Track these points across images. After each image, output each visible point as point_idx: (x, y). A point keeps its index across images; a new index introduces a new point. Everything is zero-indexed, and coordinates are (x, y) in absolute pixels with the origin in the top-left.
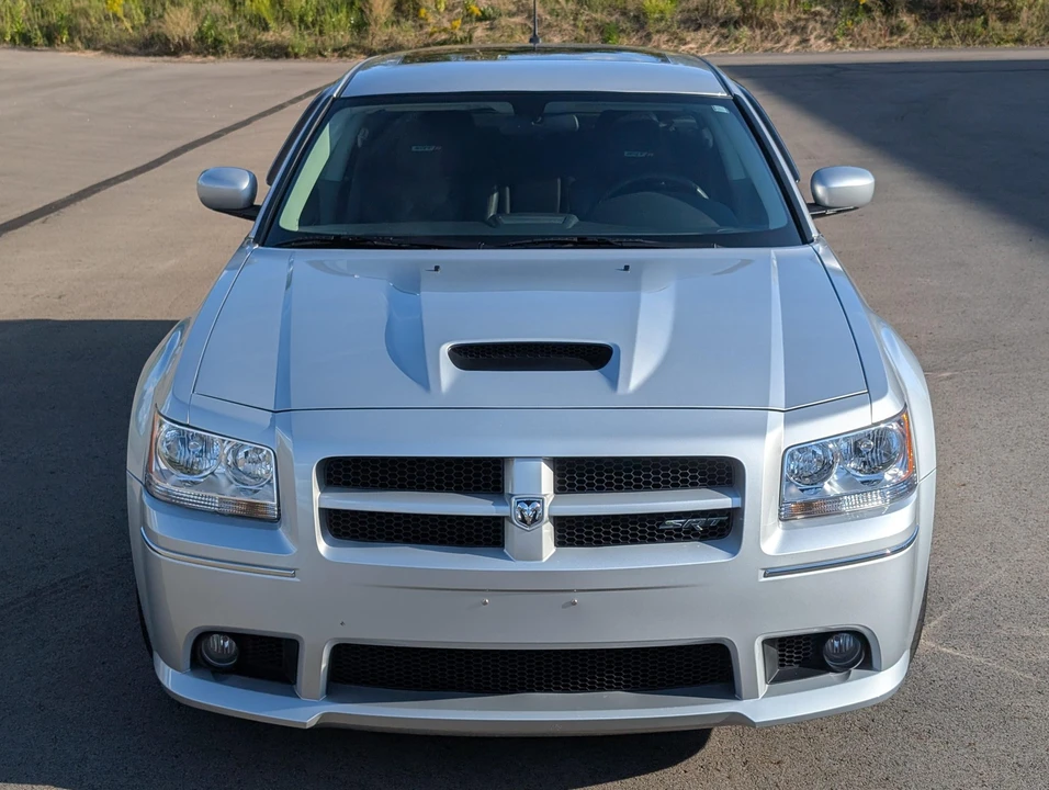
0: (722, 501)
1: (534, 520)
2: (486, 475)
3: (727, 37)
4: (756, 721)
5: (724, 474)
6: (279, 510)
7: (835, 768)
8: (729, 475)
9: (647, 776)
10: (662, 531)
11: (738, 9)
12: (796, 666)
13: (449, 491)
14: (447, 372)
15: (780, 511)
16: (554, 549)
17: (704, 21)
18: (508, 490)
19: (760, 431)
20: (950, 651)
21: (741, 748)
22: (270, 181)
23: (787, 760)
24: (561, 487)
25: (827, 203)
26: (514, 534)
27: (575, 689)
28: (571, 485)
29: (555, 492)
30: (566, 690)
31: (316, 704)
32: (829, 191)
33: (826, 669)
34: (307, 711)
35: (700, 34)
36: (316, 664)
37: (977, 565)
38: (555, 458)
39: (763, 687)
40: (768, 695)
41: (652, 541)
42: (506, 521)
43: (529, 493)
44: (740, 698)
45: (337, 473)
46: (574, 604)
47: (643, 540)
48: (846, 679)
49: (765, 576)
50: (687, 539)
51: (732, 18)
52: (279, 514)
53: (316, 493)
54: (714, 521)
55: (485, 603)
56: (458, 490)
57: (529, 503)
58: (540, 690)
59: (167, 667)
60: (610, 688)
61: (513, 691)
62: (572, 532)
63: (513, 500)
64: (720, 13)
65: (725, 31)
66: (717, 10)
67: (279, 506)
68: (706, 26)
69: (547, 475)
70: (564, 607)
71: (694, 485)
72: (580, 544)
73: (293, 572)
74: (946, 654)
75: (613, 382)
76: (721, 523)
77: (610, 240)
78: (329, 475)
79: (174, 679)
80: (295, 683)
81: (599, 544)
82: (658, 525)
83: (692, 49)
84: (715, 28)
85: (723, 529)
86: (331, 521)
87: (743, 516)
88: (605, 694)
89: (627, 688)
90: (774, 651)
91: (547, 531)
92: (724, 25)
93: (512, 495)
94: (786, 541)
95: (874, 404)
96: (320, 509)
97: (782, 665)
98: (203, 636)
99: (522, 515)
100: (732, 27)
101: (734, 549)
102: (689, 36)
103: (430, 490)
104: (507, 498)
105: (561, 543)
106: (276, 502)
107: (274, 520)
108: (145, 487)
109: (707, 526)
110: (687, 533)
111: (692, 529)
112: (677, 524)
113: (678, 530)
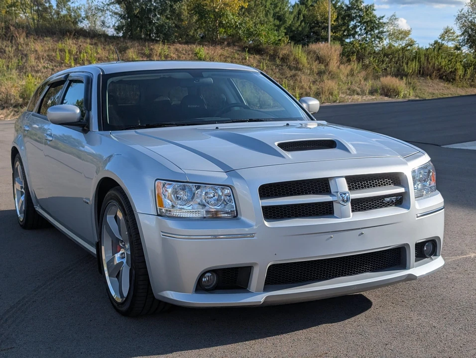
0: (402, 189)
2: (322, 185)
3: (18, 112)
4: (417, 276)
8: (399, 180)
10: (384, 203)
11: (21, 100)
13: (310, 194)
15: (415, 194)
16: (351, 213)
17: (6, 105)
18: (333, 190)
24: (351, 188)
26: (336, 206)
27: (354, 274)
28: (353, 187)
30: (351, 275)
31: (261, 294)
34: (257, 297)
35: (5, 111)
39: (414, 264)
40: (416, 266)
41: (381, 207)
42: (334, 204)
43: (343, 190)
44: (409, 268)
45: (267, 191)
46: (363, 233)
48: (432, 259)
49: (417, 217)
50: (391, 206)
51: (18, 104)
52: (237, 213)
53: (260, 201)
54: (398, 197)
55: (331, 237)
56: (314, 193)
58: (342, 275)
62: (359, 205)
63: (338, 194)
64: (12, 102)
65: (16, 109)
66: (11, 100)
68: (7, 107)
69: (345, 183)
70: (359, 235)
73: (254, 235)
76: (400, 199)
80: (247, 287)
81: (365, 209)
82: (383, 201)
83: (2, 117)
84: (11, 108)
85: (400, 201)
87: (409, 194)
89: (371, 271)
91: (349, 206)
92: (15, 107)
94: (419, 204)
96: (263, 207)
99: (343, 199)
100: (20, 108)
101: (409, 208)
103: (303, 194)
104: (335, 194)
105: (353, 211)
106: (235, 209)
107: (235, 216)
108: (158, 215)
109: (397, 200)
110: (391, 203)
111: (393, 201)
112: (388, 199)
113: (388, 202)
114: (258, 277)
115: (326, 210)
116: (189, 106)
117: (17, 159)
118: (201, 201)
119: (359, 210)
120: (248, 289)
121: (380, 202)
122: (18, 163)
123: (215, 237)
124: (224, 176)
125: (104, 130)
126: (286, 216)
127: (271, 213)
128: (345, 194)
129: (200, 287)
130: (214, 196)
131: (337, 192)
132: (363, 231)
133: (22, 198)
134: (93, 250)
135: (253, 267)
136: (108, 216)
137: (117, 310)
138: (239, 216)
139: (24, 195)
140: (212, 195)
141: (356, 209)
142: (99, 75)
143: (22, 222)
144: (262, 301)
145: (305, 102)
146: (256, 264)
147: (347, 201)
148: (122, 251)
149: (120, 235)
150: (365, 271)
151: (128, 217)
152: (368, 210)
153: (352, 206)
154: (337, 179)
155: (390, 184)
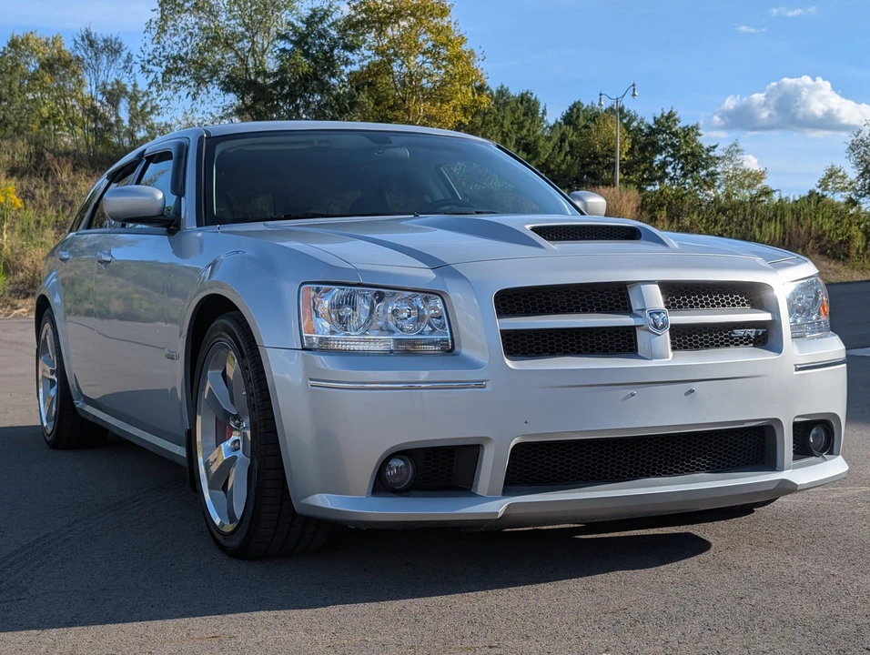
4: (798, 483)
6: (453, 341)
10: (733, 338)
13: (592, 312)
16: (672, 352)
17: (32, 290)
18: (636, 305)
27: (677, 473)
28: (674, 305)
29: (665, 307)
30: (671, 475)
31: (500, 499)
35: (29, 301)
41: (728, 345)
43: (656, 307)
45: (510, 301)
46: (693, 391)
47: (722, 345)
49: (795, 370)
50: (746, 345)
52: (454, 344)
54: (760, 330)
55: (633, 395)
56: (599, 311)
58: (653, 475)
63: (646, 311)
68: (33, 295)
69: (659, 294)
70: (686, 394)
76: (763, 333)
81: (697, 348)
82: (730, 333)
89: (708, 470)
96: (503, 332)
99: (655, 322)
101: (780, 351)
102: (20, 303)
103: (578, 312)
104: (639, 313)
105: (674, 349)
106: (449, 336)
107: (449, 350)
108: (304, 349)
109: (757, 335)
110: (746, 340)
111: (749, 337)
112: (739, 332)
113: (741, 338)
114: (492, 467)
115: (623, 342)
117: (45, 317)
118: (386, 323)
119: (686, 348)
120: (472, 490)
121: (726, 336)
122: (47, 326)
123: (411, 386)
124: (431, 275)
125: (206, 225)
126: (545, 351)
127: (518, 344)
128: (658, 313)
129: (382, 485)
130: (409, 316)
131: (644, 310)
132: (694, 386)
133: (53, 392)
134: (181, 451)
135: (482, 446)
136: (209, 372)
137: (222, 548)
138: (456, 348)
139: (56, 387)
140: (405, 315)
141: (680, 346)
142: (201, 138)
143: (49, 435)
144: (501, 511)
145: (580, 198)
146: (487, 439)
147: (663, 327)
148: (235, 436)
149: (233, 403)
150: (698, 470)
151: (247, 362)
152: (702, 349)
153: (671, 338)
154: (644, 287)
155: (743, 305)
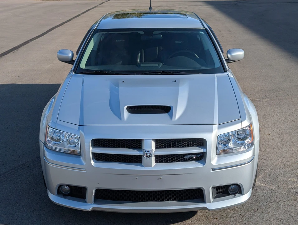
0: (201, 150)
1: (150, 156)
2: (137, 144)
4: (210, 209)
5: (201, 143)
6: (81, 152)
7: (232, 220)
8: (203, 143)
9: (181, 223)
10: (185, 158)
12: (221, 194)
13: (127, 148)
14: (126, 114)
15: (217, 152)
16: (155, 164)
18: (143, 148)
19: (211, 131)
20: (264, 185)
21: (206, 214)
22: (77, 53)
23: (219, 218)
24: (157, 147)
25: (231, 59)
26: (144, 160)
27: (161, 201)
28: (160, 146)
29: (155, 148)
30: (159, 201)
31: (91, 205)
32: (232, 56)
33: (229, 194)
34: (89, 206)
36: (91, 194)
37: (272, 159)
38: (155, 139)
39: (212, 200)
40: (213, 202)
41: (182, 161)
42: (142, 156)
43: (148, 149)
44: (205, 203)
45: (96, 143)
46: (161, 178)
47: (179, 161)
48: (234, 197)
49: (212, 170)
50: (191, 161)
52: (81, 154)
53: (91, 148)
54: (199, 156)
55: (137, 178)
56: (129, 148)
57: (148, 151)
58: (152, 201)
59: (51, 194)
60: (171, 200)
61: (144, 201)
62: (160, 159)
63: (144, 151)
67: (81, 151)
69: (153, 144)
70: (158, 179)
71: (193, 146)
72: (162, 162)
73: (85, 169)
74: (263, 186)
75: (171, 117)
76: (200, 156)
77: (171, 72)
78: (94, 143)
79: (53, 197)
80: (86, 199)
81: (167, 162)
82: (183, 157)
85: (201, 158)
86: (95, 156)
87: (206, 154)
88: (169, 202)
89: (175, 200)
90: (215, 190)
91: (153, 159)
93: (144, 149)
94: (218, 161)
95: (242, 122)
96: (92, 153)
97: (217, 193)
98: (60, 186)
99: (147, 155)
101: (204, 163)
103: (122, 148)
105: (157, 162)
108: (45, 145)
109: (196, 157)
110: (191, 159)
111: (193, 158)
112: (189, 156)
113: (189, 158)
115: (137, 160)
116: (176, 42)
121: (181, 158)
144: (90, 209)
154: (146, 141)
